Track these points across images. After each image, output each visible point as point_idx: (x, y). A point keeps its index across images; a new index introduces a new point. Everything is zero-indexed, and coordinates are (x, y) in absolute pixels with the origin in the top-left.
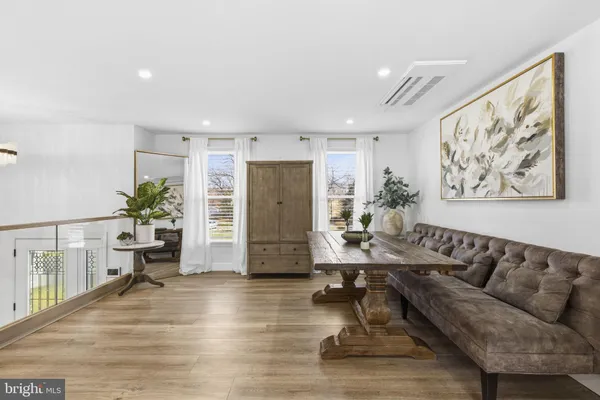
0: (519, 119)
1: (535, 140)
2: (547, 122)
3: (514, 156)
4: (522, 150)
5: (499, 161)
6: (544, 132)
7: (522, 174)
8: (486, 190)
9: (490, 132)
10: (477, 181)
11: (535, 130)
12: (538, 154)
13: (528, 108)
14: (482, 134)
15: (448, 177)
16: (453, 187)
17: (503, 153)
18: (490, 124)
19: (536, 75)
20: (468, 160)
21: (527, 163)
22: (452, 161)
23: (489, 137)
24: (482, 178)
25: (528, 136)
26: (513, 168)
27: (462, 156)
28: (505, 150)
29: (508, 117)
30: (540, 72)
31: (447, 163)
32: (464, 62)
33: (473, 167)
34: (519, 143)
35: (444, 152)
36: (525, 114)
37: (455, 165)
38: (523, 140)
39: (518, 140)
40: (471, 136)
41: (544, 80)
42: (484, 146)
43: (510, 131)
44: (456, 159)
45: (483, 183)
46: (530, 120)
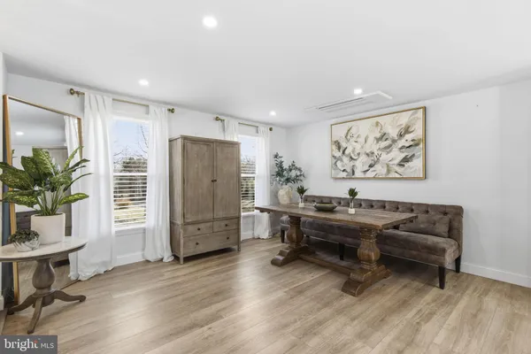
0: (401, 136)
1: (412, 148)
2: (420, 140)
3: (396, 155)
4: (403, 152)
5: (385, 157)
6: (417, 145)
7: (403, 166)
8: (375, 173)
9: (378, 140)
10: (367, 168)
11: (412, 143)
12: (413, 155)
13: (407, 130)
14: (371, 140)
15: (339, 163)
16: (344, 171)
17: (388, 153)
18: (378, 135)
19: (412, 114)
20: (359, 154)
21: (406, 160)
22: (344, 153)
23: (377, 142)
24: (371, 166)
25: (407, 145)
26: (397, 161)
27: (353, 152)
28: (390, 151)
29: (393, 133)
30: (416, 113)
31: (338, 154)
32: (390, 98)
33: (363, 158)
34: (401, 149)
35: (334, 147)
36: (405, 134)
37: (347, 156)
38: (403, 147)
39: (400, 146)
40: (362, 140)
41: (418, 118)
42: (373, 147)
43: (394, 141)
44: (347, 152)
45: (372, 169)
46: (409, 137)
